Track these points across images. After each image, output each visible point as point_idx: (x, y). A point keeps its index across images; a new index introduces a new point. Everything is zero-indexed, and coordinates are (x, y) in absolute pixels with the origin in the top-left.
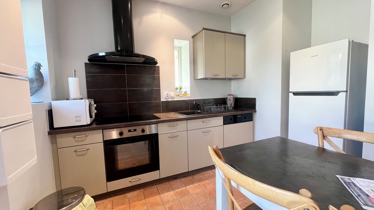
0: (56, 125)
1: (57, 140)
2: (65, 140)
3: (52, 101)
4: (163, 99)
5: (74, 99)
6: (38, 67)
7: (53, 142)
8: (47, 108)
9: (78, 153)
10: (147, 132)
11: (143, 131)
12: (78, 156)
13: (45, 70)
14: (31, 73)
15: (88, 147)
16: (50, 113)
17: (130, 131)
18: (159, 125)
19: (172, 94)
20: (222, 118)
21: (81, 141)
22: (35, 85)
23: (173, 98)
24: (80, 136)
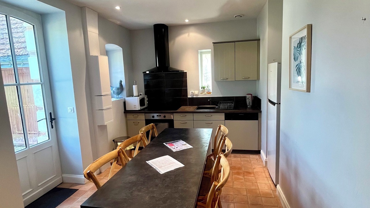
0: (127, 109)
1: (127, 116)
2: (130, 116)
3: (127, 97)
4: (189, 96)
5: (135, 97)
6: (121, 82)
7: (126, 117)
8: (124, 101)
9: (135, 124)
10: (167, 118)
11: (165, 117)
12: (135, 125)
13: (123, 83)
14: (118, 86)
15: (139, 121)
16: (125, 103)
17: (157, 116)
18: (174, 114)
19: (196, 92)
20: (224, 114)
21: (136, 118)
22: (120, 90)
23: (196, 95)
24: (136, 115)
